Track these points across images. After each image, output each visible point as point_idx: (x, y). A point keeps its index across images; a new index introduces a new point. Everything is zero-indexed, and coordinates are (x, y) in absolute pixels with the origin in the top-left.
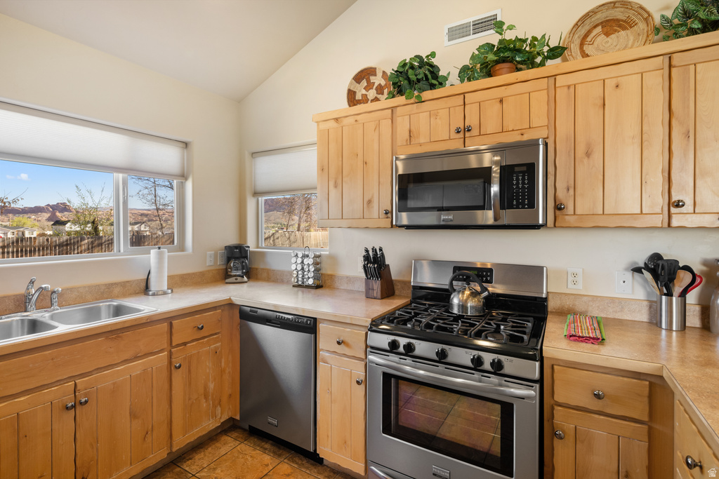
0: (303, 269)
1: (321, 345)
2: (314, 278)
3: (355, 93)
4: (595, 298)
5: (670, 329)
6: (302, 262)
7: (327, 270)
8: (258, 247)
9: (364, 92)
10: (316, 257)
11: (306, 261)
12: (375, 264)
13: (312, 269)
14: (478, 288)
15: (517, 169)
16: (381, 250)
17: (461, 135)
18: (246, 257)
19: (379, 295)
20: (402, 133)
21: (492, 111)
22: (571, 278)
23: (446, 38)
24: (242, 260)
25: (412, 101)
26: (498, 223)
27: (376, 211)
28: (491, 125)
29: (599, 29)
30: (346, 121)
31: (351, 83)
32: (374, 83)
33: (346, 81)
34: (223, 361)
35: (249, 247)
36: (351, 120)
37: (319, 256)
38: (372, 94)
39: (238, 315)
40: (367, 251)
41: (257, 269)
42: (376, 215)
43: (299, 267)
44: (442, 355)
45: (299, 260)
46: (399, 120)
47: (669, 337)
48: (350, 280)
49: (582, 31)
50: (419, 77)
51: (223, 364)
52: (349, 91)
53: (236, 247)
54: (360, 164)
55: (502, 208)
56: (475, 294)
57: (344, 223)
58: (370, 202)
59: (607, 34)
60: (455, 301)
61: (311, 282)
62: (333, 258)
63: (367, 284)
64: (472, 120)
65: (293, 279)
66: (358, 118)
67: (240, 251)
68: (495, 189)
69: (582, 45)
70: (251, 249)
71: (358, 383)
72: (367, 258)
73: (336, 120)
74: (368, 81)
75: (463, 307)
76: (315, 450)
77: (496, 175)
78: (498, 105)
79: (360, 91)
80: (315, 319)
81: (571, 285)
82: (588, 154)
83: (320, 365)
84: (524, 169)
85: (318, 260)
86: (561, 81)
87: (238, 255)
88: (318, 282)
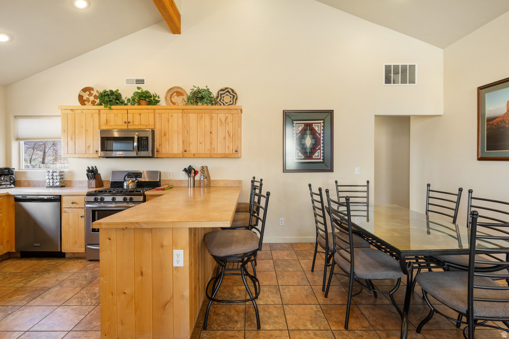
0: (53, 178)
1: (64, 205)
2: (60, 182)
3: (82, 96)
4: (175, 181)
5: (191, 187)
6: (53, 175)
7: (67, 178)
8: (19, 169)
9: (88, 97)
10: (60, 172)
11: (55, 174)
12: (93, 173)
13: (58, 177)
14: (134, 179)
15: (143, 138)
16: (95, 167)
17: (126, 124)
18: (13, 174)
19: (95, 187)
20: (103, 120)
21: (137, 117)
22: (168, 175)
23: (125, 83)
24: (10, 176)
25: (107, 108)
26: (138, 156)
27: (91, 151)
28: (137, 122)
29: (175, 94)
30: (77, 112)
31: (80, 92)
32: (93, 94)
33: (78, 91)
34: (3, 223)
35: (14, 169)
36: (79, 111)
37: (63, 172)
38: (92, 98)
39: (13, 200)
40: (89, 168)
41: (20, 181)
42: (92, 153)
43: (51, 177)
44: (114, 199)
45: (51, 174)
46: (102, 115)
47: (191, 189)
48: (80, 182)
49: (171, 93)
50: (111, 99)
51: (3, 225)
52: (80, 95)
53: (6, 169)
54: (84, 130)
55: (138, 151)
56: (133, 182)
57: (76, 156)
58: (89, 147)
59: (178, 96)
60: (125, 184)
61: (58, 184)
62: (71, 173)
63: (89, 182)
64: (130, 120)
65: (46, 184)
66: (83, 111)
67: (9, 171)
68: (135, 144)
69: (171, 97)
70: (16, 170)
71: (81, 217)
72: (89, 171)
73: (72, 110)
74: (90, 92)
75: (128, 186)
76: (61, 251)
77: (136, 139)
78: (139, 115)
79: (86, 96)
80: (60, 196)
81: (169, 177)
82: (165, 135)
83: (64, 215)
84: (145, 138)
85: (62, 174)
86: (157, 111)
87: (7, 173)
88: (61, 184)
